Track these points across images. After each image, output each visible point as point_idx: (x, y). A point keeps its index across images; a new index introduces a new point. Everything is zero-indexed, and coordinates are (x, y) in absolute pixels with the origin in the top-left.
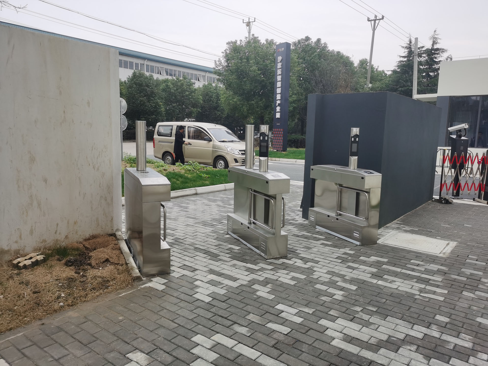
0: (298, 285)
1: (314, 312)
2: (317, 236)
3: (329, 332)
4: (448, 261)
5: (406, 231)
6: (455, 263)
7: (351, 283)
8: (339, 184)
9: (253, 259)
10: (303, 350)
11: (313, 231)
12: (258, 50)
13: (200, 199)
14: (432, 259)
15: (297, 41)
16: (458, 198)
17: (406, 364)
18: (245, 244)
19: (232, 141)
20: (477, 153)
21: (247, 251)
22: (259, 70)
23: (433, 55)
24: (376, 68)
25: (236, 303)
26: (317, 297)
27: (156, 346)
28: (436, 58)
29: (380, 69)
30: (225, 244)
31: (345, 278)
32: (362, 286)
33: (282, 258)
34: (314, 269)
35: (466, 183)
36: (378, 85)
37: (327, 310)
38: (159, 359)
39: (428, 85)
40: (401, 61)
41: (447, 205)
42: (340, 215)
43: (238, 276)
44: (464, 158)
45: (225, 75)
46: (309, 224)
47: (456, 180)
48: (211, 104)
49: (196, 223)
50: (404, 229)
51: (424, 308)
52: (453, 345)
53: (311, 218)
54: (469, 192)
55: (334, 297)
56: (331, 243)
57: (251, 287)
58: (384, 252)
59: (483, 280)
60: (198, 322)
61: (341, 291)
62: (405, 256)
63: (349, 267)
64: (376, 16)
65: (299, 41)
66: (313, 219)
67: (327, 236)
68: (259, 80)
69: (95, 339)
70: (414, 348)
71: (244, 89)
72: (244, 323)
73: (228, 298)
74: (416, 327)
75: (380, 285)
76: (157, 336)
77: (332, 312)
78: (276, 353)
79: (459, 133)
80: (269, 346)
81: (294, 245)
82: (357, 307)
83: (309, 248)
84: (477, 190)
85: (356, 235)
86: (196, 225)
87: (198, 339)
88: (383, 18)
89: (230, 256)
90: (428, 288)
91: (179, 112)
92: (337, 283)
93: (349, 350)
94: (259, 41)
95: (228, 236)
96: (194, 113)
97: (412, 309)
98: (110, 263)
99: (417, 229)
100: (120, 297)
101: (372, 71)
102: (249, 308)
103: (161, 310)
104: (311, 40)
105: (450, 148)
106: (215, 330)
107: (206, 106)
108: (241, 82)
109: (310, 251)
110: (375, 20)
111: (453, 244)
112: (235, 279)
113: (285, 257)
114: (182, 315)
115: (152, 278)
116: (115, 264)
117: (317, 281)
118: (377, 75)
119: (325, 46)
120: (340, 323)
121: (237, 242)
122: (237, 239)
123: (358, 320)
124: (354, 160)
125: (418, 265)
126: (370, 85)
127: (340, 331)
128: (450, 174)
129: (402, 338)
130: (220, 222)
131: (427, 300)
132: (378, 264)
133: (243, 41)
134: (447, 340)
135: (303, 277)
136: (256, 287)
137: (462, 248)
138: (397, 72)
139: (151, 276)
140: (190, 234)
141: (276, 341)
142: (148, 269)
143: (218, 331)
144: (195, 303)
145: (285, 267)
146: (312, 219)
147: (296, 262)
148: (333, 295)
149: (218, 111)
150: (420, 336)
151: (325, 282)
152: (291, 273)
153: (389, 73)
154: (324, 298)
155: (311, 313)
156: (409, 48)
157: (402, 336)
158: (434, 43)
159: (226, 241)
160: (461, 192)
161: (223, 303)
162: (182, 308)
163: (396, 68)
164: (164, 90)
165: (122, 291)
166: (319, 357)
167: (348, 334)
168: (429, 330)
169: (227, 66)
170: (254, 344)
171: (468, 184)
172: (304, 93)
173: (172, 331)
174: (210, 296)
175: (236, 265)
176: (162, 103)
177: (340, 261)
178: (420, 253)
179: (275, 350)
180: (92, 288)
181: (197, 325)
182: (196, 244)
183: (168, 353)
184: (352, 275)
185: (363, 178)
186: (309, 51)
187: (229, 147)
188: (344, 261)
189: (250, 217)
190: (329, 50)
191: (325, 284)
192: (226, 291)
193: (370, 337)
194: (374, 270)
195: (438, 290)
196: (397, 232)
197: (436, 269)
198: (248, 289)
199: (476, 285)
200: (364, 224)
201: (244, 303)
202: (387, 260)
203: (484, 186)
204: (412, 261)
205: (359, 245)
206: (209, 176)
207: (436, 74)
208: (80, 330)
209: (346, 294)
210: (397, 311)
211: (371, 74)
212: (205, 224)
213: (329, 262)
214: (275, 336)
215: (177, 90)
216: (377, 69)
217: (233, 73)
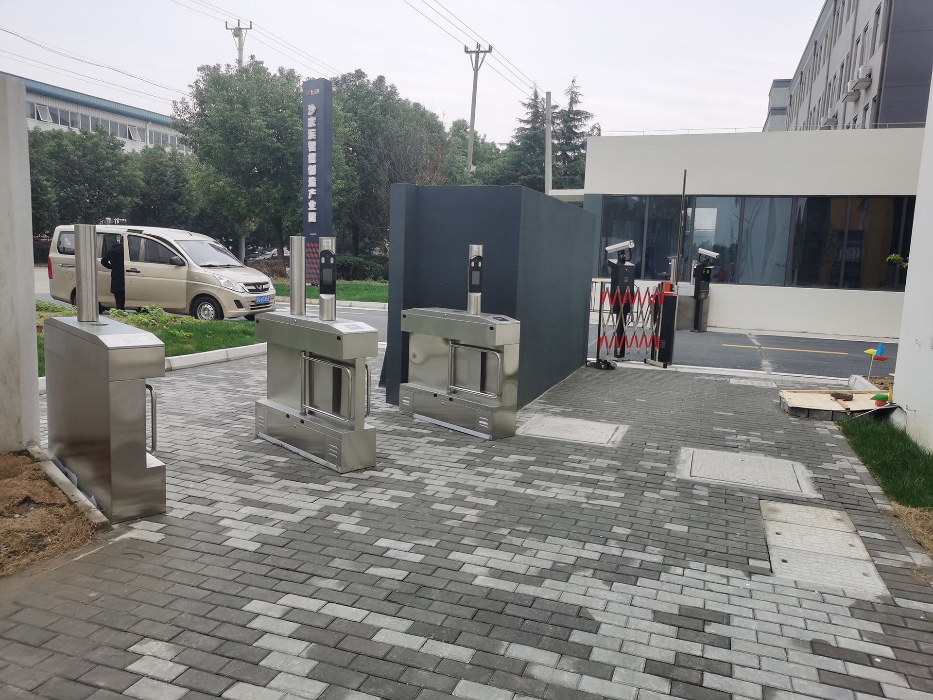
0: (404, 508)
1: (438, 543)
2: (418, 430)
3: (466, 569)
4: (619, 453)
5: (555, 414)
6: (629, 454)
7: (486, 497)
8: (451, 340)
9: (318, 475)
10: (433, 597)
11: (410, 422)
12: (264, 87)
13: (181, 379)
14: (597, 451)
15: (340, 77)
16: (623, 361)
17: (581, 595)
18: (294, 453)
19: (228, 265)
20: (648, 288)
21: (303, 463)
22: (268, 127)
23: (571, 122)
24: (482, 137)
25: (305, 546)
26: (438, 522)
27: (181, 627)
28: (576, 127)
29: (488, 140)
30: (258, 455)
31: (476, 490)
32: (504, 499)
33: (366, 469)
34: (424, 482)
35: (634, 336)
36: (487, 169)
37: (457, 538)
38: (193, 645)
39: (565, 172)
40: (521, 129)
41: (608, 371)
42: (455, 392)
43: (297, 505)
44: (630, 295)
45: (197, 134)
46: (401, 412)
47: (620, 330)
48: (164, 190)
49: (188, 423)
50: (552, 410)
51: (596, 520)
52: (639, 562)
53: (404, 401)
54: (638, 349)
55: (465, 519)
56: (443, 440)
57: (326, 519)
58: (528, 447)
59: (668, 474)
60: (246, 582)
61: (474, 510)
62: (560, 451)
63: (479, 474)
64: (478, 46)
65: (344, 78)
66: (408, 402)
67: (434, 429)
68: (269, 147)
69: (55, 634)
70: (589, 573)
71: (238, 164)
72: (328, 574)
73: (290, 540)
74: (588, 546)
75: (530, 495)
76: (176, 614)
77: (466, 541)
78: (393, 607)
79: (621, 256)
80: (379, 599)
81: (382, 447)
82: (502, 529)
83: (410, 451)
84: (649, 346)
85: (483, 423)
86: (190, 426)
87: (254, 606)
88: (490, 49)
89: (273, 473)
90: (598, 491)
91: (91, 202)
92: (465, 498)
93: (501, 587)
94: (265, 70)
95: (259, 441)
96: (125, 205)
97: (580, 523)
98: (35, 505)
99: (571, 410)
100: (77, 561)
101: (476, 144)
102: (330, 551)
103: (169, 573)
104: (367, 78)
105: (610, 280)
106: (281, 590)
107: (152, 193)
108: (232, 149)
109: (411, 455)
110: (477, 53)
111: (624, 428)
112: (294, 511)
113: (373, 468)
114: (213, 575)
115: (132, 523)
116: (47, 504)
117: (434, 499)
118: (483, 151)
119: (393, 92)
120: (481, 554)
121: (279, 450)
122: (279, 446)
123: (507, 547)
124: (475, 298)
125: (579, 462)
126: (473, 168)
127: (483, 565)
128: (611, 323)
129: (571, 563)
130: (236, 419)
131: (599, 508)
132: (521, 466)
133: (232, 67)
134: (631, 557)
135: (410, 495)
136: (334, 517)
137: (636, 433)
138: (517, 147)
139: (128, 521)
140: (182, 442)
141: (389, 591)
142: (121, 509)
143: (286, 591)
144: (233, 554)
145: (377, 483)
146: (406, 402)
147: (392, 474)
148: (461, 517)
149: (180, 204)
150: (596, 556)
151: (446, 499)
152: (389, 490)
153: (503, 148)
154: (449, 523)
155: (434, 546)
156: (534, 105)
157: (571, 560)
158: (573, 101)
159: (258, 449)
160: (627, 350)
161: (283, 549)
162: (208, 565)
163: (514, 140)
164: (52, 155)
165: (76, 550)
166: (460, 603)
167: (496, 567)
168: (606, 548)
169: (199, 114)
170: (354, 601)
171: (636, 337)
172: (359, 177)
173: (202, 602)
174: (256, 540)
175: (289, 487)
176: (49, 183)
177: (464, 466)
178: (580, 445)
179: (390, 604)
180: (10, 552)
181: (246, 587)
182: (202, 459)
183: (208, 635)
184: (486, 485)
185: (492, 328)
186: (364, 97)
187: (222, 277)
188: (470, 465)
189: (303, 402)
190: (400, 100)
191: (447, 501)
192: (283, 530)
193: (527, 567)
194: (519, 475)
195: (612, 494)
196: (543, 415)
197: (605, 466)
198: (321, 523)
199: (660, 482)
200: (496, 404)
201: (321, 545)
202: (535, 458)
203: (659, 339)
204: (570, 457)
205: (489, 440)
206: (192, 334)
207: (576, 154)
208: (13, 625)
209: (483, 512)
210: (560, 528)
211: (474, 148)
212: (206, 422)
213: (446, 468)
214: (385, 584)
215: (84, 156)
216: (483, 140)
217: (215, 130)
